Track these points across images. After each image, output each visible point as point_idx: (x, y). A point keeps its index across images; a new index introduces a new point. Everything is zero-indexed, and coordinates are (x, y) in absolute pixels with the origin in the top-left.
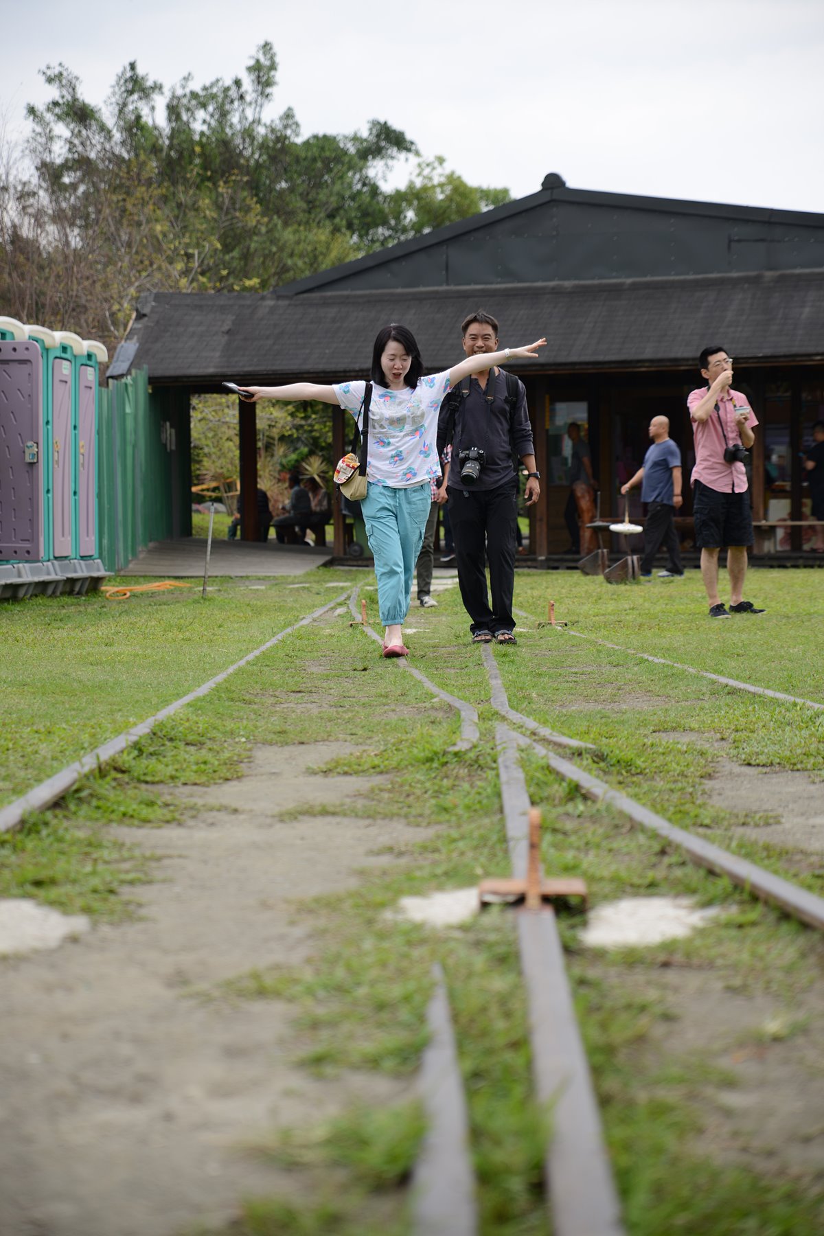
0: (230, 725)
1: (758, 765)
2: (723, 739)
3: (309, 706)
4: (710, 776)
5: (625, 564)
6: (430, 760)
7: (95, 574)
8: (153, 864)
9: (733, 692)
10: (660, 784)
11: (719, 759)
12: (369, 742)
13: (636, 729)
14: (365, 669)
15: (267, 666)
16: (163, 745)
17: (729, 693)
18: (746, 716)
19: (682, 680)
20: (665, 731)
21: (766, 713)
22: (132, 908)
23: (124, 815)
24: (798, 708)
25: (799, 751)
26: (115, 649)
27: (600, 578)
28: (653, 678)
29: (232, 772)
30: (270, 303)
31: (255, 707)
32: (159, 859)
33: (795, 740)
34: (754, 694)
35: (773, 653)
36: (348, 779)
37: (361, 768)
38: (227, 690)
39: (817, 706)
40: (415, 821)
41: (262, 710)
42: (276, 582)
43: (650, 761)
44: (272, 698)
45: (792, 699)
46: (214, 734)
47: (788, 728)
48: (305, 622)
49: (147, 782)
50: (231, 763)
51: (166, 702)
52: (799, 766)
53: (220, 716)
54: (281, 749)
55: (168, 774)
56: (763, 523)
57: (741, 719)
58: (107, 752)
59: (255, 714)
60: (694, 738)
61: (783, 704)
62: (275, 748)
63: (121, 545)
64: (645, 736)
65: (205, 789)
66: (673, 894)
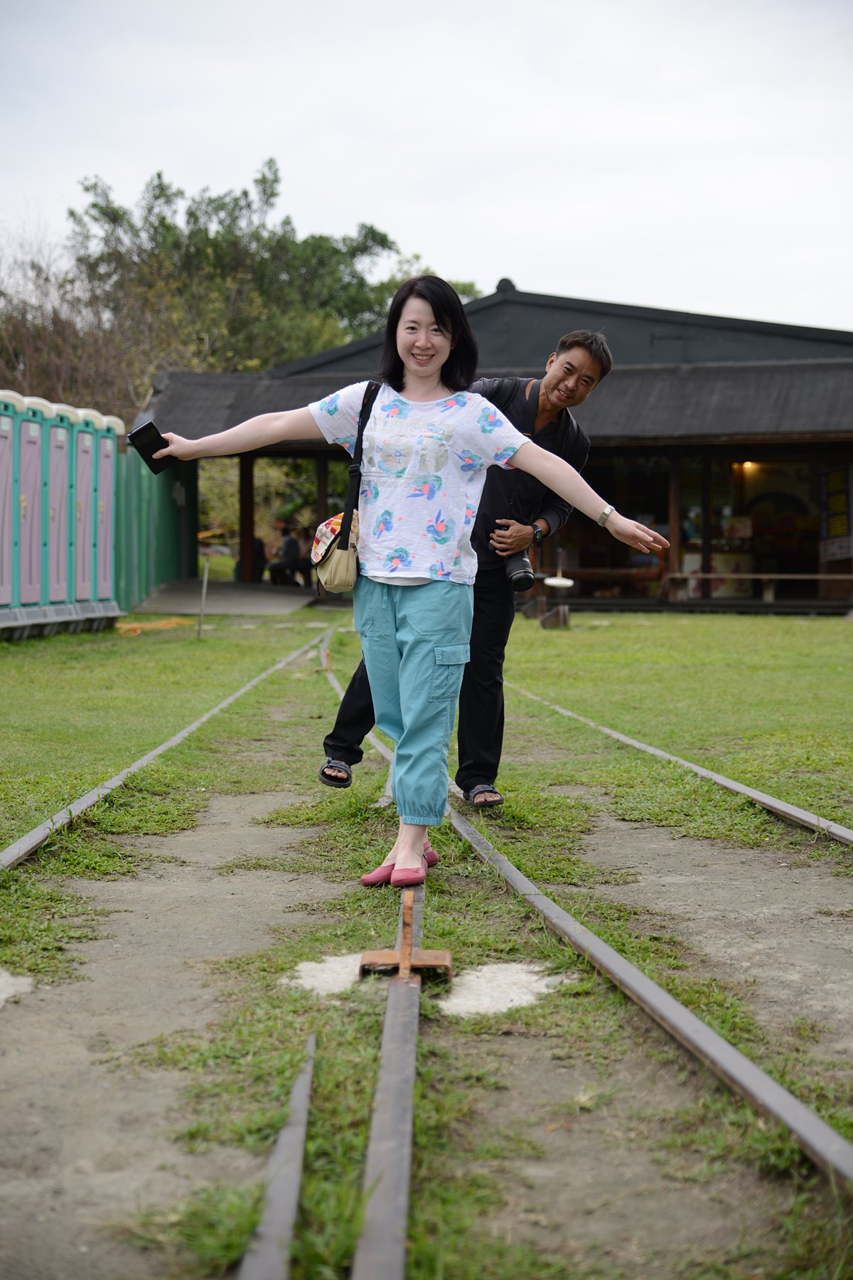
0: (194, 774)
1: (631, 820)
2: (606, 794)
3: (266, 754)
4: (588, 831)
5: (557, 614)
6: (354, 815)
7: (111, 614)
8: (101, 919)
9: (622, 747)
10: (546, 839)
11: (600, 814)
12: (309, 792)
13: (536, 783)
14: (320, 717)
15: (237, 713)
16: (133, 796)
17: (619, 748)
18: (629, 771)
19: (582, 733)
20: (560, 784)
21: (646, 769)
22: (75, 965)
23: (87, 867)
24: (672, 766)
25: (666, 808)
26: (114, 693)
27: (536, 623)
28: (559, 730)
29: (187, 822)
30: (266, 382)
31: (219, 756)
32: (107, 914)
33: (666, 795)
34: (639, 751)
35: (663, 707)
36: (286, 830)
37: (297, 820)
38: (199, 740)
39: (687, 764)
40: (331, 876)
41: (224, 759)
42: (265, 621)
43: (541, 816)
44: (235, 747)
45: (667, 756)
46: (180, 784)
47: (661, 784)
48: (279, 666)
49: (113, 833)
50: (189, 813)
51: (142, 752)
52: (664, 823)
53: (188, 766)
54: (233, 799)
55: (133, 825)
56: (678, 575)
57: (624, 774)
58: (77, 808)
59: (218, 763)
60: (582, 792)
61: (660, 762)
62: (230, 798)
63: (136, 587)
64: (543, 790)
65: (163, 839)
66: (529, 959)
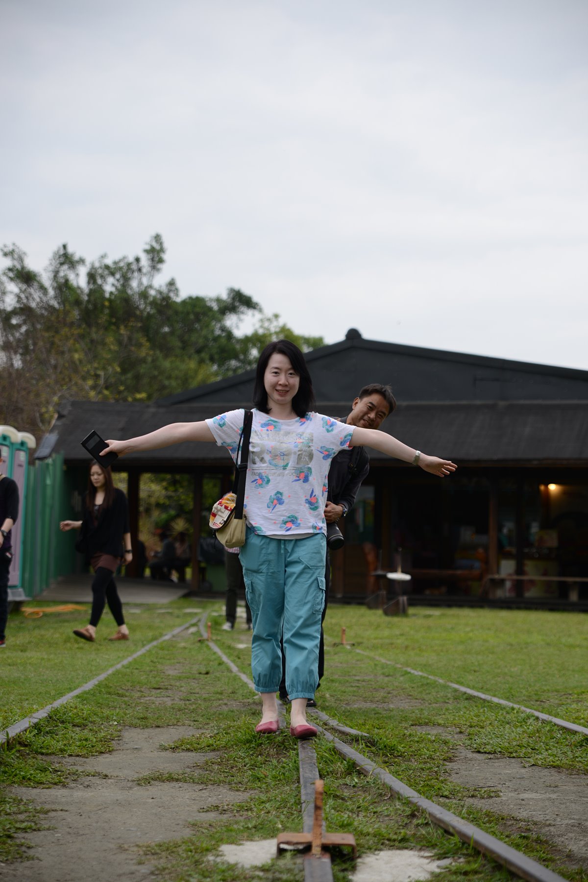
0: (107, 712)
1: (485, 753)
2: (461, 732)
3: (165, 699)
4: (450, 760)
5: (397, 603)
6: (249, 741)
7: (18, 599)
8: (42, 816)
9: (470, 698)
10: (414, 764)
11: (458, 747)
12: (206, 727)
13: (400, 723)
14: (207, 673)
15: (137, 669)
16: (57, 726)
17: (467, 699)
18: (477, 716)
19: (434, 688)
20: (420, 725)
21: (493, 714)
22: (24, 849)
23: (24, 778)
24: (515, 711)
25: (515, 743)
26: (28, 654)
27: (380, 612)
28: (413, 686)
29: (106, 747)
30: (152, 410)
31: (126, 699)
32: (46, 812)
33: (512, 735)
34: (484, 700)
35: (499, 671)
36: (189, 754)
37: (199, 746)
38: (107, 686)
39: (528, 710)
40: (235, 787)
41: (131, 702)
42: (148, 608)
43: (408, 747)
44: (139, 693)
45: (511, 705)
46: (95, 718)
47: (508, 726)
48: (166, 638)
49: (42, 754)
50: (105, 741)
51: (61, 694)
52: (514, 755)
53: (100, 705)
54: (142, 731)
55: (58, 748)
56: (496, 576)
57: (475, 718)
58: (14, 731)
59: (125, 704)
60: (440, 731)
61: (504, 708)
62: (138, 730)
63: (38, 578)
64: (406, 728)
65: (85, 759)
66: (419, 847)
